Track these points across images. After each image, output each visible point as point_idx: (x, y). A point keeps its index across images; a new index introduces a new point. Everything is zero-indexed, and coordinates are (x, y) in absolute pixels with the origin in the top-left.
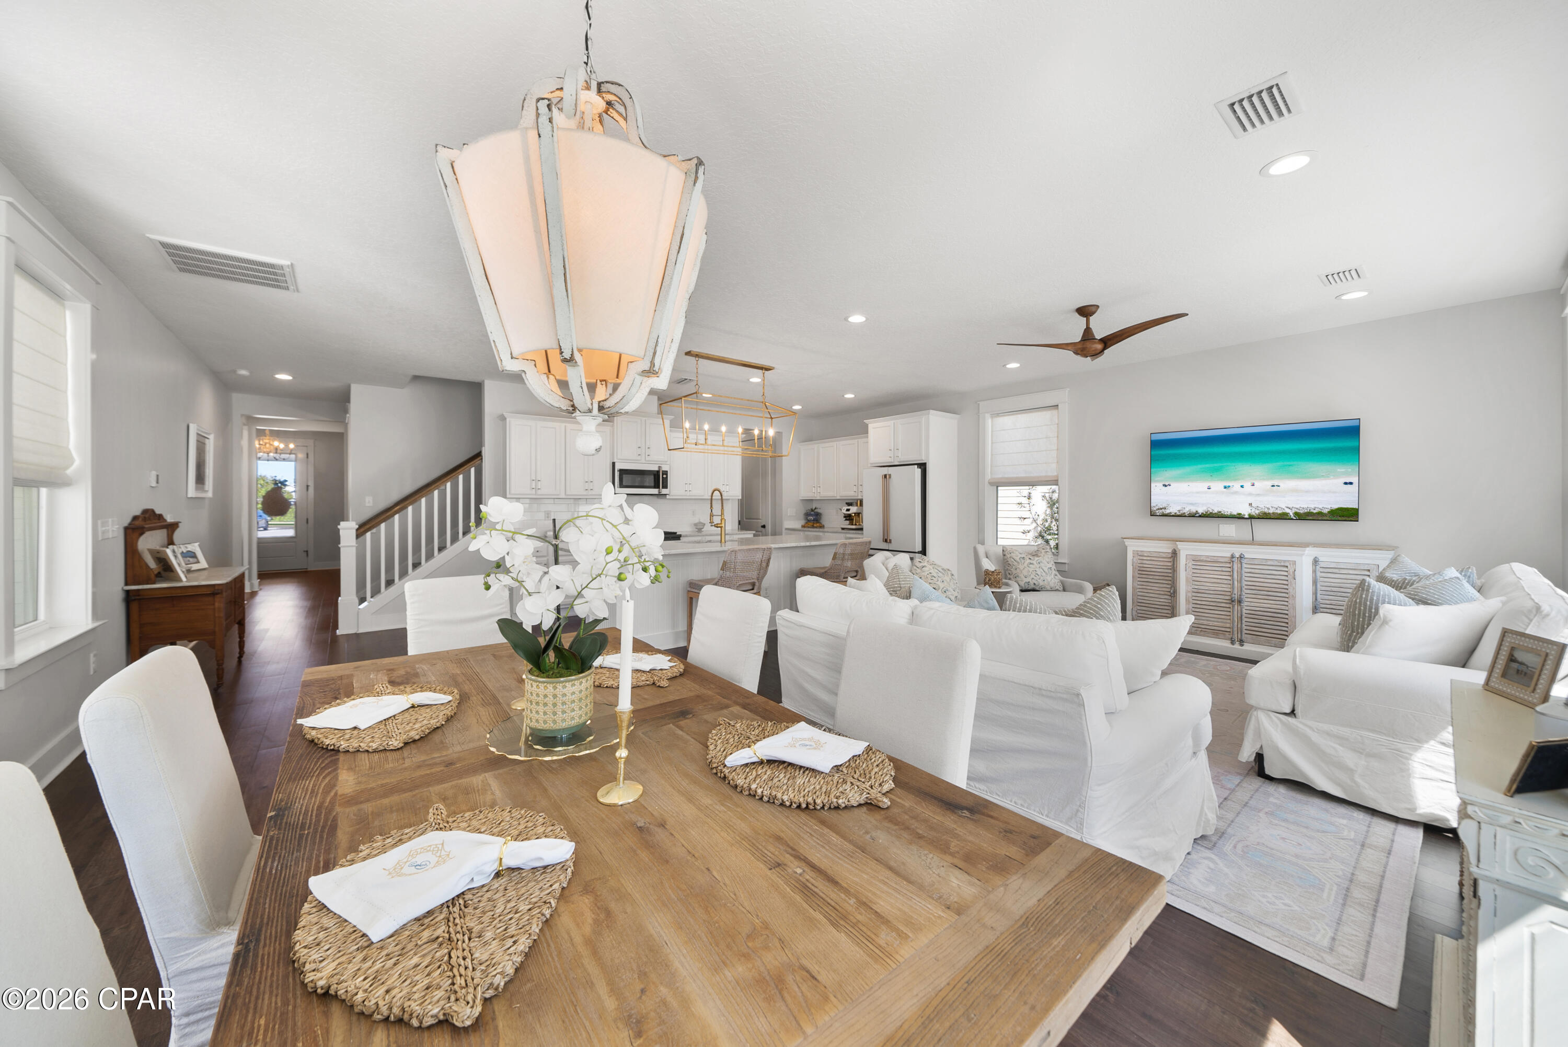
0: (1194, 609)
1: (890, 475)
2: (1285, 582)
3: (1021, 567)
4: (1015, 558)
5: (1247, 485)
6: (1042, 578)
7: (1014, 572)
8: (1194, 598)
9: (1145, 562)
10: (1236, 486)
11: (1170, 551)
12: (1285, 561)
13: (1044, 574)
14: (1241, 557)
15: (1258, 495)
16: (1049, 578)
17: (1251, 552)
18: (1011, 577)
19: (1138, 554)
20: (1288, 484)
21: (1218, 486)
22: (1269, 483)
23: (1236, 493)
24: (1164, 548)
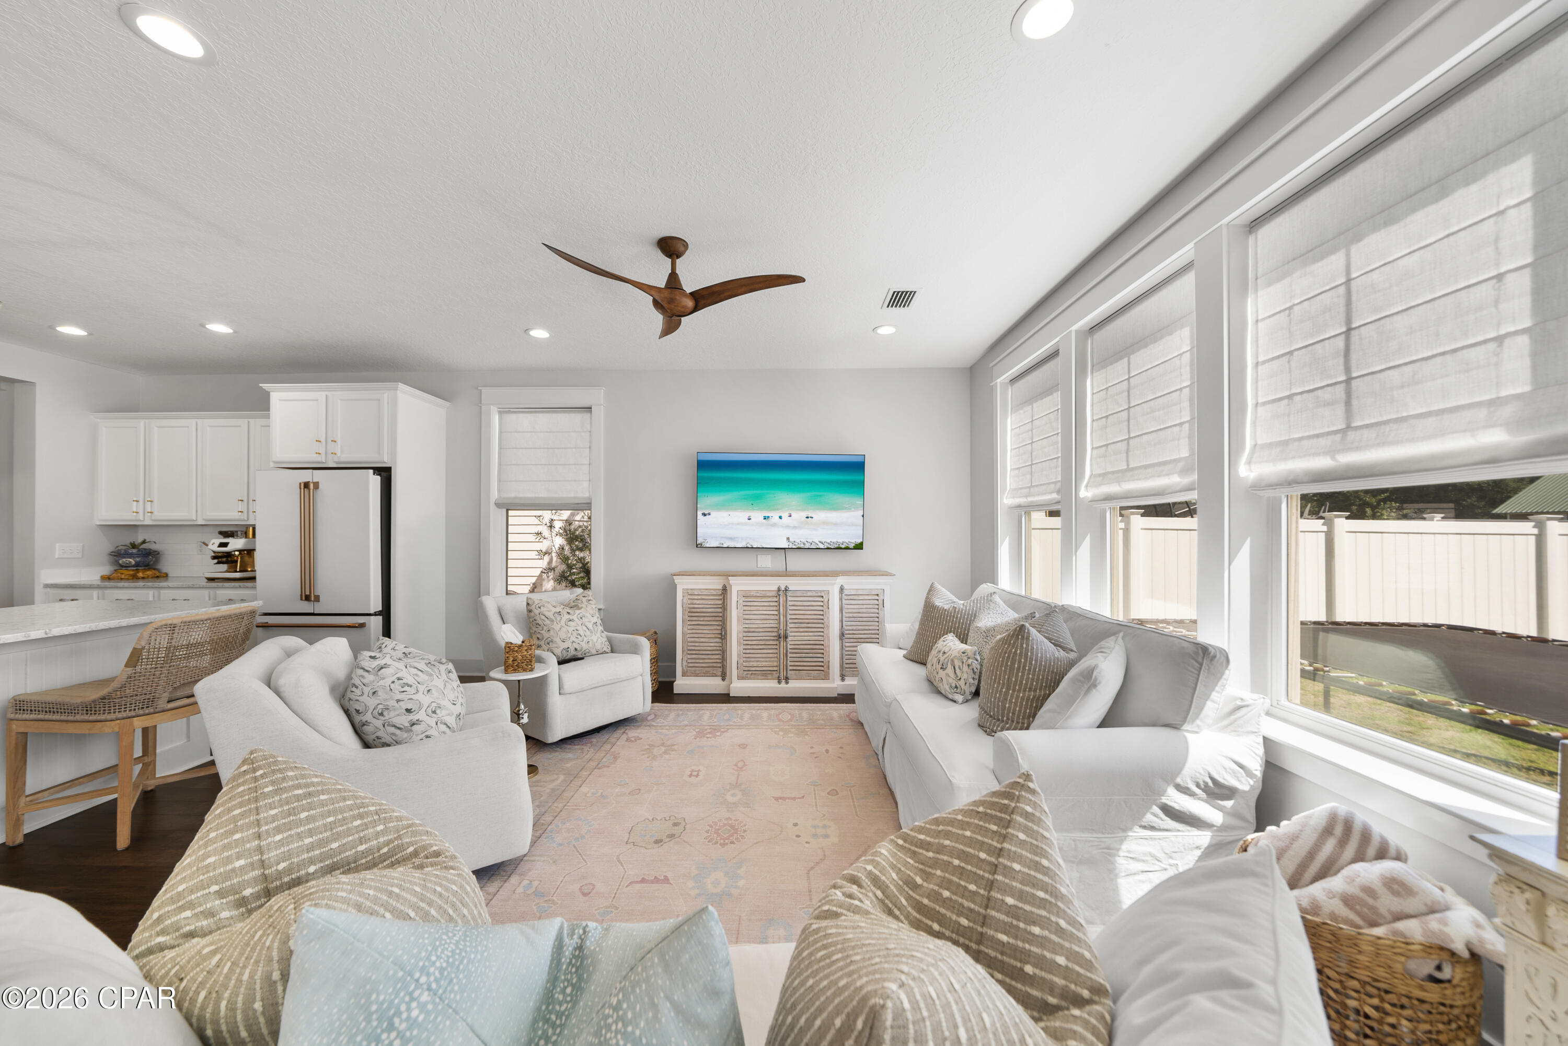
0: (744, 651)
1: (316, 485)
2: (821, 613)
3: (556, 626)
4: (547, 614)
5: (785, 515)
6: (585, 639)
7: (546, 635)
8: (745, 638)
9: (696, 602)
10: (775, 516)
11: (720, 587)
12: (821, 591)
13: (588, 633)
14: (786, 590)
15: (792, 525)
16: (594, 638)
17: (794, 584)
18: (542, 643)
19: (689, 593)
20: (819, 515)
21: (758, 516)
22: (804, 514)
23: (774, 525)
24: (714, 584)
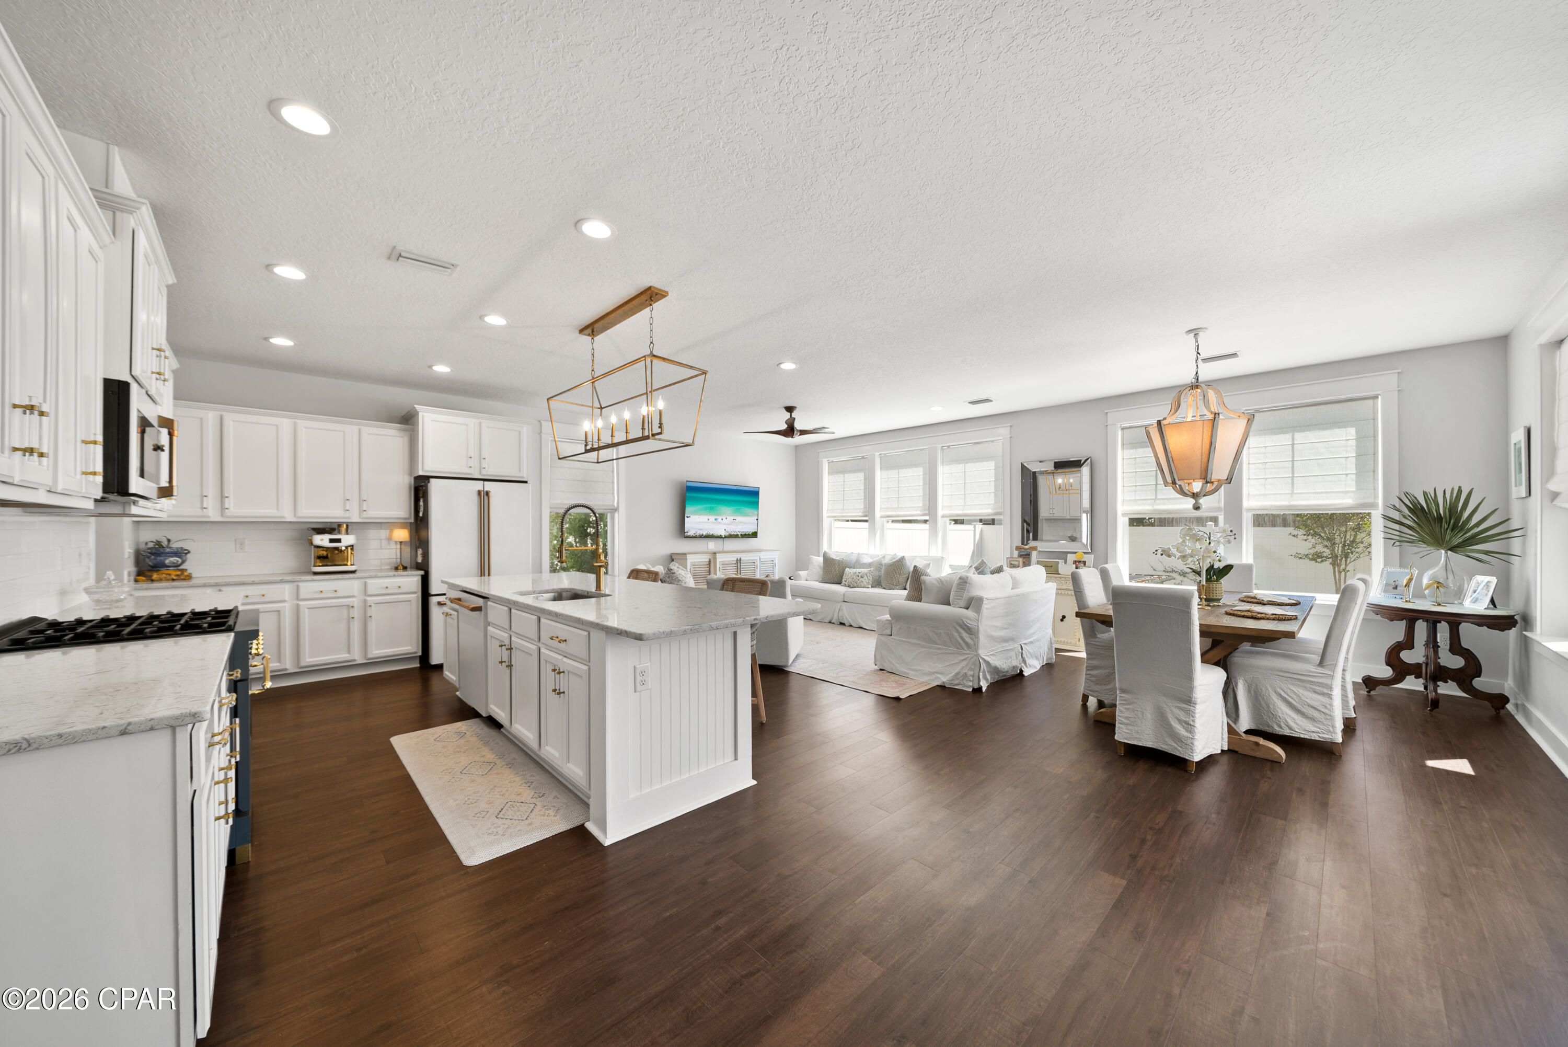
1: (487, 493)
5: (724, 518)
9: (697, 569)
10: (720, 518)
11: (708, 560)
12: (752, 560)
14: (740, 560)
15: (728, 524)
17: (744, 557)
19: (693, 565)
20: (739, 519)
21: (712, 518)
22: (733, 518)
23: (720, 523)
24: (704, 559)
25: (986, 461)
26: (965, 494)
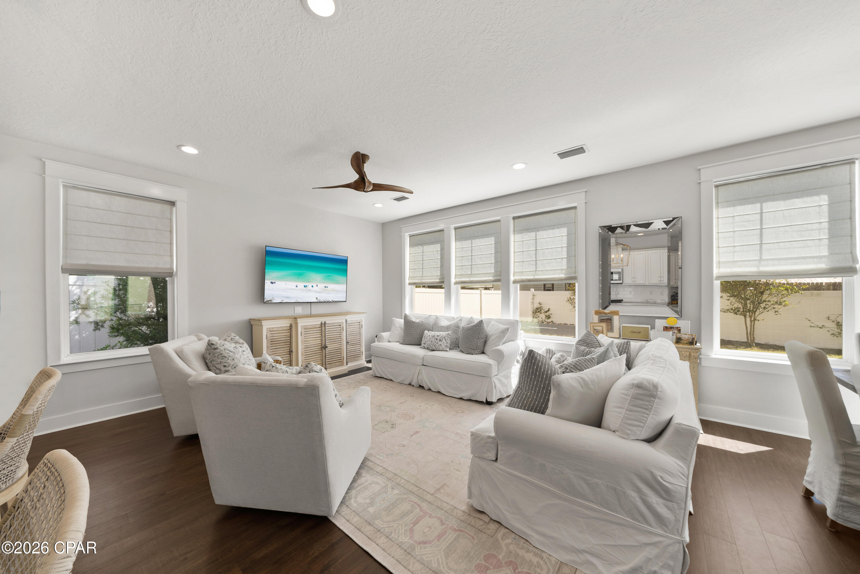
0: (305, 359)
5: (315, 285)
8: (305, 352)
9: (275, 335)
10: (309, 285)
11: (289, 325)
12: (340, 323)
14: (325, 323)
15: (319, 292)
17: (329, 320)
19: (270, 330)
20: (331, 286)
21: (301, 285)
22: (324, 285)
23: (310, 290)
24: (285, 324)
25: (558, 228)
26: (536, 260)
